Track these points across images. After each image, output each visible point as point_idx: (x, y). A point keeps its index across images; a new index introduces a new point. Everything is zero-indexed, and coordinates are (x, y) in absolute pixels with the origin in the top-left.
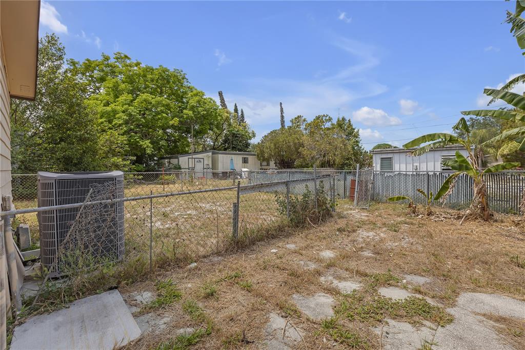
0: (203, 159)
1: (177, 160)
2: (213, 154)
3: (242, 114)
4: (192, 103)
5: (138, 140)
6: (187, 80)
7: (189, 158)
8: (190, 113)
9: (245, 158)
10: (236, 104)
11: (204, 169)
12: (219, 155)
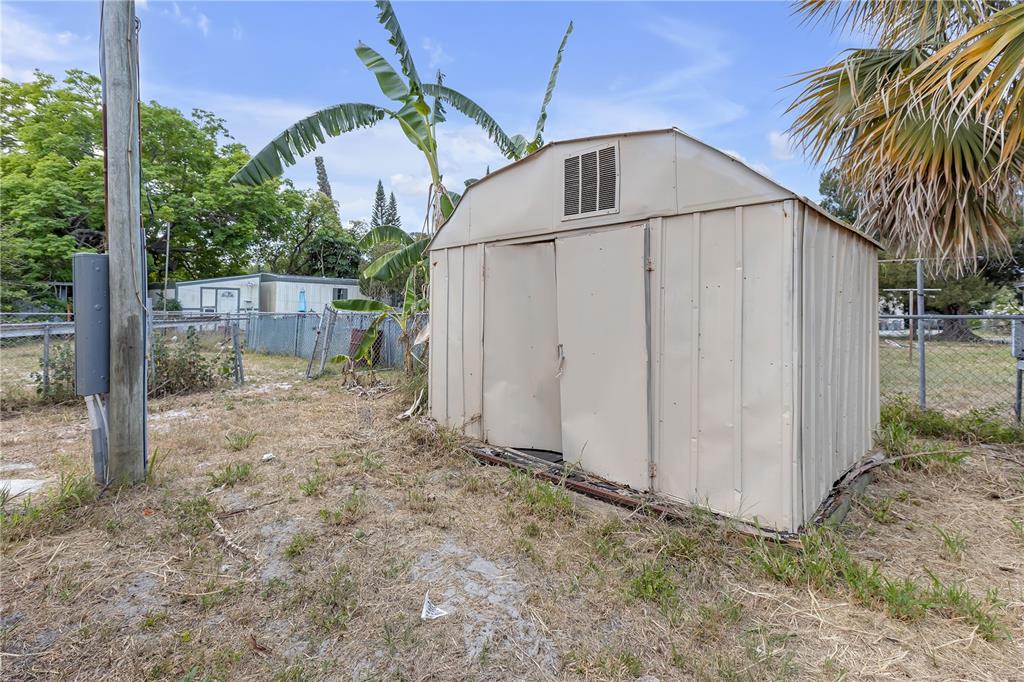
0: (239, 289)
1: (173, 290)
2: (262, 280)
3: (393, 202)
4: (213, 177)
5: (66, 248)
6: (226, 131)
7: (202, 288)
8: (209, 197)
9: (340, 290)
10: (380, 183)
11: (239, 309)
12: (278, 283)
